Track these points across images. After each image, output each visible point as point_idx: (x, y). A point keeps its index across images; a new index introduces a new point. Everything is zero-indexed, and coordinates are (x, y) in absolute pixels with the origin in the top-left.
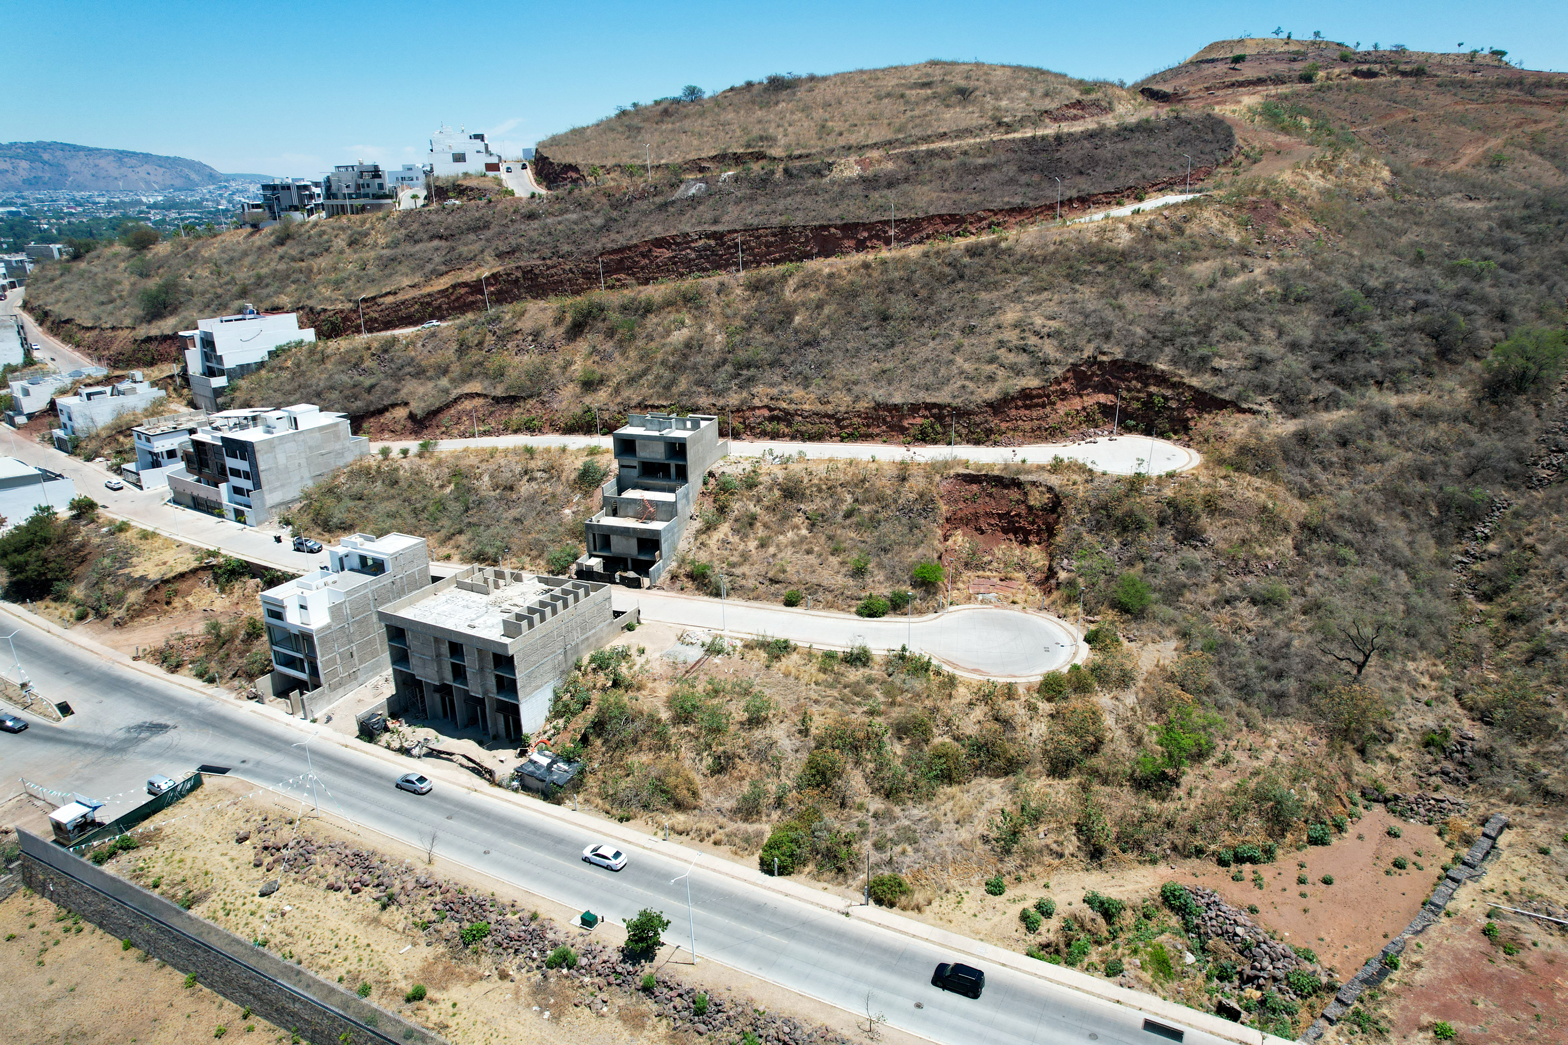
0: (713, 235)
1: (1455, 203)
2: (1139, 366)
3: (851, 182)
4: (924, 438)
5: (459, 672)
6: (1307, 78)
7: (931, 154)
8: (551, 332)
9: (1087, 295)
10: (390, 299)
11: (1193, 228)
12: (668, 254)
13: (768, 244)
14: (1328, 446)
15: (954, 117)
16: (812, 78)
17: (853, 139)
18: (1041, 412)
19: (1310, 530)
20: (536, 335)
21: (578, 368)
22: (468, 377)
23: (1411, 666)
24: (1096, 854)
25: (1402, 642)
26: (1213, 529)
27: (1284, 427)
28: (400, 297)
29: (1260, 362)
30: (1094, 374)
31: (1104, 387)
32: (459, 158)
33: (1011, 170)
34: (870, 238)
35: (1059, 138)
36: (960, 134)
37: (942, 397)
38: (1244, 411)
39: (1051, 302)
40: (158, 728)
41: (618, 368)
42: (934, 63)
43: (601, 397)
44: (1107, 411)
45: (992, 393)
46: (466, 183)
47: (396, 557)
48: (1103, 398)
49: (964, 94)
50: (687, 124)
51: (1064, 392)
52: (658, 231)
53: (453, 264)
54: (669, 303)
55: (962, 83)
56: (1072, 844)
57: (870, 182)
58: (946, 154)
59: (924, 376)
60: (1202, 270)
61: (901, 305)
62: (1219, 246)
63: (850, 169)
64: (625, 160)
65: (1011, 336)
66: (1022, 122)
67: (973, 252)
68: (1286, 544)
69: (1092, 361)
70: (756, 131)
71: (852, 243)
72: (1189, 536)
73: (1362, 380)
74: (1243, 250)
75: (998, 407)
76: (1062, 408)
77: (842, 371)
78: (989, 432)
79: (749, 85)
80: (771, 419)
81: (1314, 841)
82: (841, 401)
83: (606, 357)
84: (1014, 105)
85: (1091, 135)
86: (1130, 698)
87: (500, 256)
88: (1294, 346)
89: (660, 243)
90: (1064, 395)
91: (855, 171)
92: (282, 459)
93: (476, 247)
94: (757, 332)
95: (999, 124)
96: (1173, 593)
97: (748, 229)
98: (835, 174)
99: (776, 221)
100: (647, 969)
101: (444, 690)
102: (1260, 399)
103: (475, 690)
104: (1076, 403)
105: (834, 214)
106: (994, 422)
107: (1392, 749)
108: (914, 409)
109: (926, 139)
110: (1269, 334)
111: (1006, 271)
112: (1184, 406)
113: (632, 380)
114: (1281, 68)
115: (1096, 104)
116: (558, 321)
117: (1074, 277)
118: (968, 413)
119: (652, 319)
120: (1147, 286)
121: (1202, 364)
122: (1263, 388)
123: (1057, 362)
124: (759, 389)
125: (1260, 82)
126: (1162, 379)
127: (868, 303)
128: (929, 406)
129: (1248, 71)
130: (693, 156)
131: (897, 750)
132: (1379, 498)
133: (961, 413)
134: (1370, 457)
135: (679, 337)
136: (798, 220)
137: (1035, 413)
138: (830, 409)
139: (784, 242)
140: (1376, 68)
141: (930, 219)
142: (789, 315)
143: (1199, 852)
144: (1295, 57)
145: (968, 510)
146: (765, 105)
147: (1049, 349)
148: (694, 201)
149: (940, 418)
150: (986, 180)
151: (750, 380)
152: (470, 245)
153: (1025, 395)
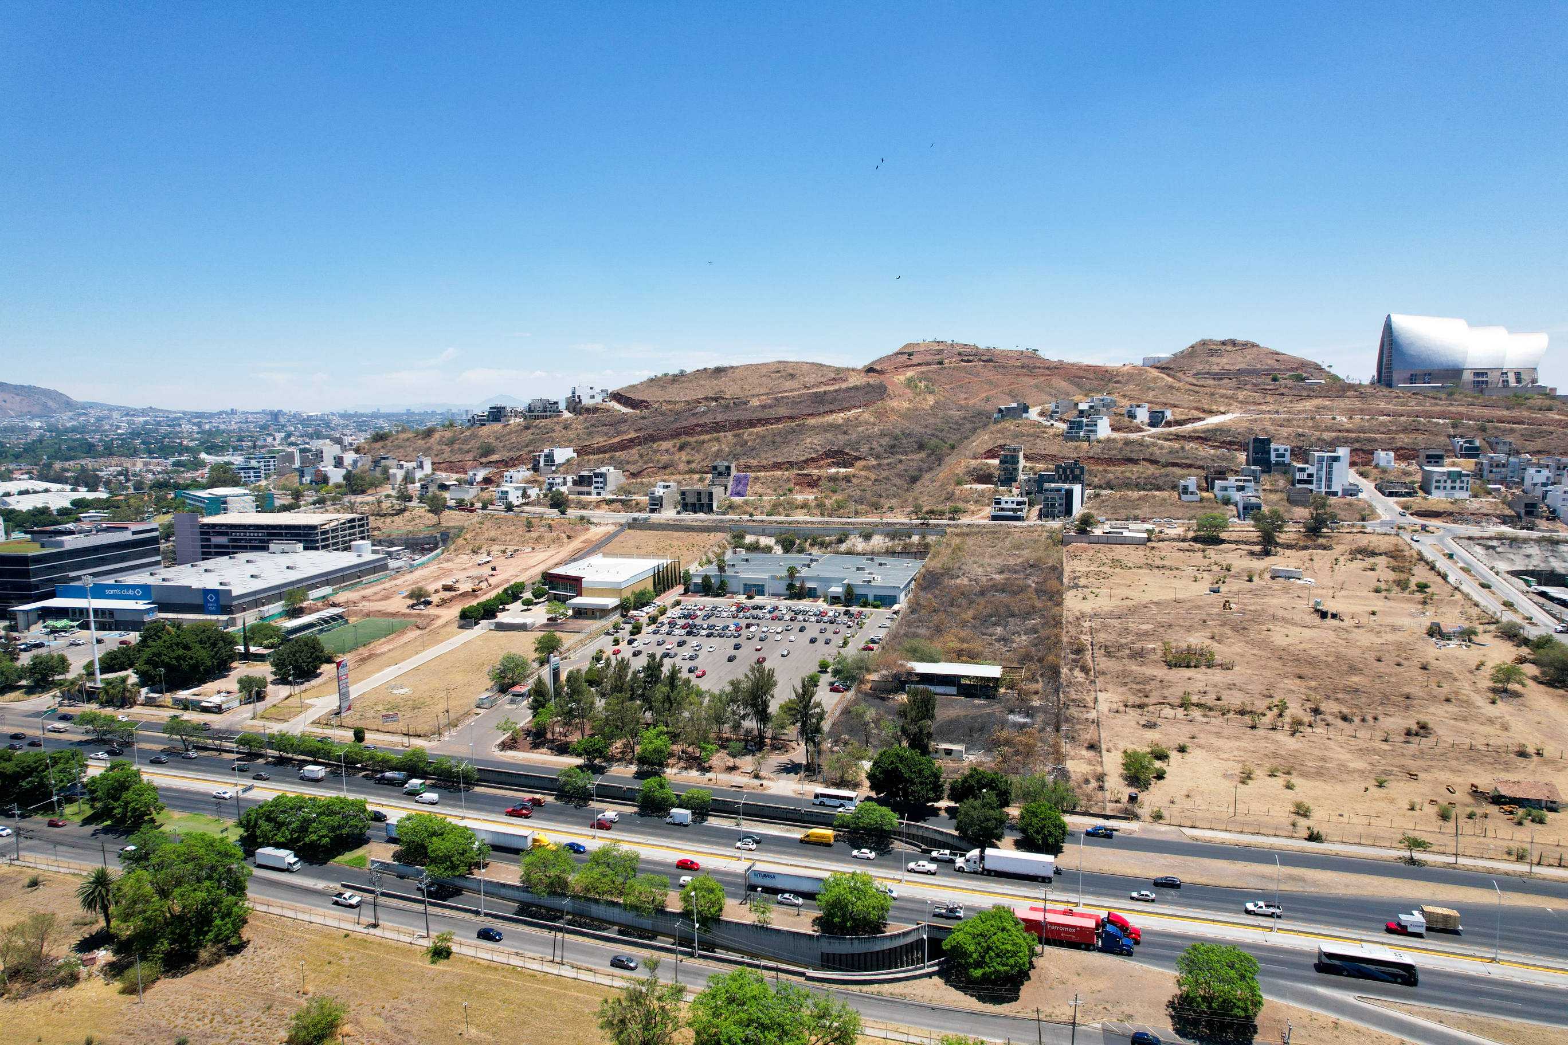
0: (715, 422)
1: (951, 412)
2: (841, 453)
3: (757, 407)
4: (787, 470)
5: (699, 500)
6: (941, 363)
7: (782, 397)
8: (672, 450)
9: (829, 436)
11: (860, 418)
12: (703, 428)
13: (737, 424)
14: (885, 466)
15: (789, 384)
16: (732, 367)
17: (755, 392)
20: (667, 451)
21: (684, 458)
22: (646, 463)
26: (854, 480)
27: (875, 462)
29: (871, 449)
30: (830, 454)
31: (833, 457)
33: (809, 403)
34: (766, 423)
35: (825, 392)
36: (792, 390)
37: (789, 461)
38: (866, 460)
39: (819, 437)
41: (698, 457)
42: (780, 362)
43: (693, 466)
45: (804, 458)
48: (833, 460)
49: (792, 376)
50: (685, 385)
52: (696, 422)
53: (619, 433)
54: (710, 440)
55: (791, 371)
57: (764, 407)
58: (787, 397)
59: (786, 455)
60: (860, 429)
61: (778, 439)
62: (867, 423)
63: (755, 402)
64: (667, 399)
65: (809, 446)
66: (813, 386)
67: (797, 425)
68: (870, 483)
69: (830, 452)
70: (717, 389)
71: (760, 424)
72: (849, 481)
73: (897, 453)
74: (874, 424)
75: (807, 462)
76: (823, 462)
77: (764, 455)
79: (705, 369)
80: (745, 468)
82: (764, 462)
83: (693, 455)
84: (810, 380)
85: (836, 391)
87: (636, 431)
88: (881, 445)
89: (697, 425)
90: (823, 459)
91: (758, 403)
93: (626, 428)
94: (738, 447)
95: (805, 387)
96: (844, 490)
97: (726, 421)
98: (751, 404)
99: (735, 418)
101: (694, 505)
102: (870, 457)
103: (703, 502)
104: (826, 461)
105: (754, 416)
106: (805, 466)
108: (784, 463)
109: (780, 392)
110: (875, 443)
112: (851, 460)
113: (703, 460)
114: (929, 358)
115: (841, 379)
116: (674, 447)
117: (826, 431)
118: (798, 464)
119: (705, 445)
120: (845, 433)
121: (858, 451)
122: (871, 455)
123: (820, 451)
124: (741, 461)
125: (919, 365)
126: (847, 454)
127: (769, 439)
129: (915, 360)
130: (695, 398)
133: (796, 463)
134: (893, 468)
135: (714, 449)
136: (743, 418)
137: (817, 463)
139: (740, 424)
140: (971, 358)
141: (784, 417)
142: (746, 443)
144: (939, 352)
146: (716, 378)
147: (819, 448)
148: (704, 413)
150: (801, 406)
152: (623, 427)
153: (812, 458)
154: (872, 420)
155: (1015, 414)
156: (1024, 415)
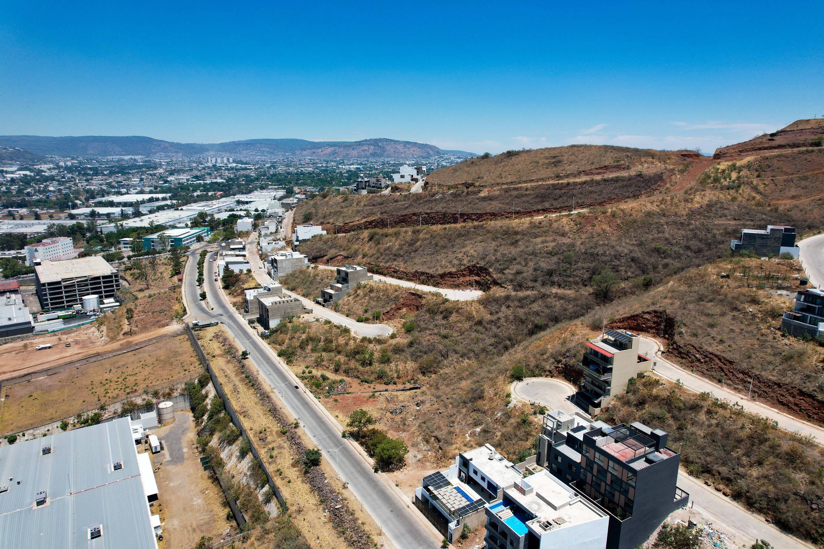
0: (427, 214)
2: (486, 269)
4: (423, 283)
6: (818, 144)
8: (366, 239)
10: (352, 224)
12: (416, 218)
13: (440, 218)
14: (513, 301)
18: (454, 279)
19: (480, 323)
20: (363, 240)
22: (344, 250)
23: (467, 360)
24: (336, 371)
25: (472, 354)
26: (453, 318)
28: (354, 223)
30: (474, 270)
31: (478, 275)
32: (402, 177)
34: (467, 219)
37: (430, 271)
38: (502, 287)
40: (222, 315)
41: (371, 252)
44: (477, 282)
45: (441, 271)
46: (399, 186)
47: (273, 288)
48: (477, 278)
49: (559, 163)
51: (464, 274)
54: (391, 235)
56: (332, 367)
62: (556, 232)
63: (484, 193)
65: (461, 255)
66: (567, 176)
69: (474, 266)
71: (462, 220)
72: (446, 317)
73: (551, 283)
74: (563, 234)
75: (442, 276)
76: (462, 279)
77: (416, 260)
78: (438, 283)
80: (394, 272)
81: (385, 384)
82: (410, 269)
83: (371, 249)
84: (572, 168)
86: (378, 347)
88: (536, 269)
90: (464, 276)
92: (284, 265)
94: (406, 246)
95: (557, 177)
96: (424, 330)
97: (437, 212)
98: (480, 194)
99: (446, 210)
100: (243, 360)
102: (508, 284)
104: (468, 278)
106: (440, 281)
107: (433, 376)
108: (423, 273)
110: (531, 264)
111: (479, 234)
112: (491, 284)
114: (803, 138)
116: (368, 236)
117: (495, 239)
118: (434, 277)
120: (513, 244)
121: (502, 271)
122: (513, 281)
123: (464, 265)
124: (395, 263)
126: (490, 274)
128: (427, 273)
129: (779, 141)
131: (322, 343)
132: (511, 318)
133: (432, 276)
134: (524, 305)
135: (388, 245)
137: (452, 279)
138: (406, 271)
139: (444, 218)
141: (486, 214)
142: (416, 242)
143: (358, 378)
145: (409, 302)
149: (428, 277)
151: (395, 260)
153: (450, 273)
154: (567, 229)
155: (764, 246)
156: (784, 250)
